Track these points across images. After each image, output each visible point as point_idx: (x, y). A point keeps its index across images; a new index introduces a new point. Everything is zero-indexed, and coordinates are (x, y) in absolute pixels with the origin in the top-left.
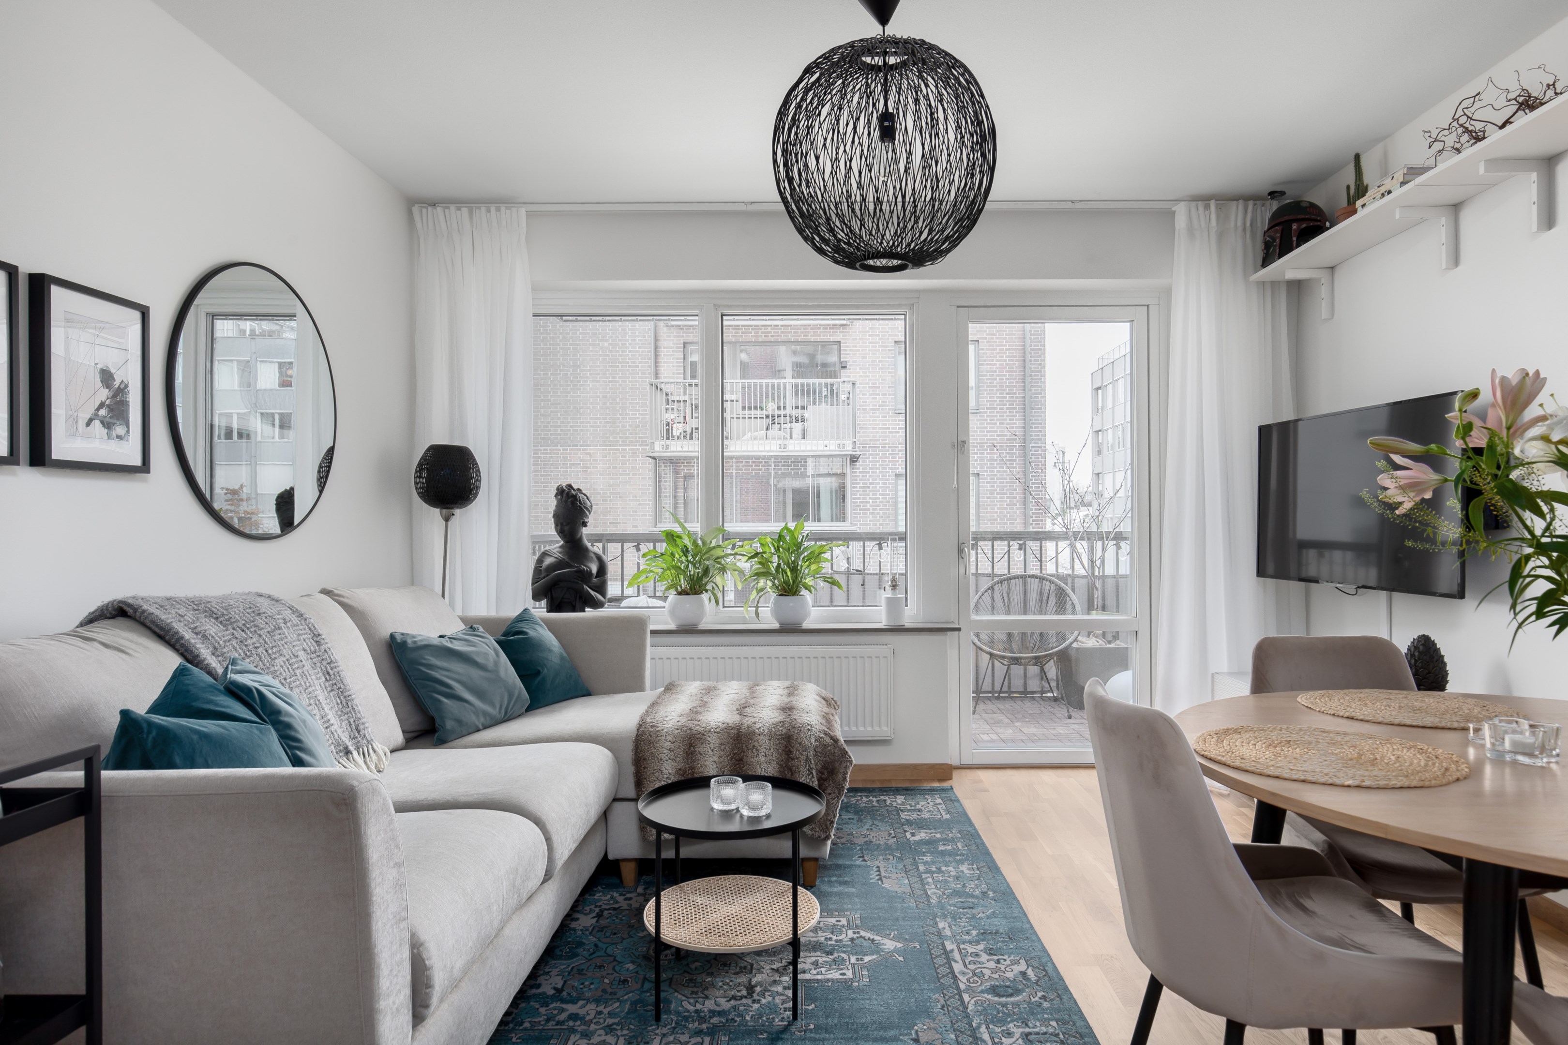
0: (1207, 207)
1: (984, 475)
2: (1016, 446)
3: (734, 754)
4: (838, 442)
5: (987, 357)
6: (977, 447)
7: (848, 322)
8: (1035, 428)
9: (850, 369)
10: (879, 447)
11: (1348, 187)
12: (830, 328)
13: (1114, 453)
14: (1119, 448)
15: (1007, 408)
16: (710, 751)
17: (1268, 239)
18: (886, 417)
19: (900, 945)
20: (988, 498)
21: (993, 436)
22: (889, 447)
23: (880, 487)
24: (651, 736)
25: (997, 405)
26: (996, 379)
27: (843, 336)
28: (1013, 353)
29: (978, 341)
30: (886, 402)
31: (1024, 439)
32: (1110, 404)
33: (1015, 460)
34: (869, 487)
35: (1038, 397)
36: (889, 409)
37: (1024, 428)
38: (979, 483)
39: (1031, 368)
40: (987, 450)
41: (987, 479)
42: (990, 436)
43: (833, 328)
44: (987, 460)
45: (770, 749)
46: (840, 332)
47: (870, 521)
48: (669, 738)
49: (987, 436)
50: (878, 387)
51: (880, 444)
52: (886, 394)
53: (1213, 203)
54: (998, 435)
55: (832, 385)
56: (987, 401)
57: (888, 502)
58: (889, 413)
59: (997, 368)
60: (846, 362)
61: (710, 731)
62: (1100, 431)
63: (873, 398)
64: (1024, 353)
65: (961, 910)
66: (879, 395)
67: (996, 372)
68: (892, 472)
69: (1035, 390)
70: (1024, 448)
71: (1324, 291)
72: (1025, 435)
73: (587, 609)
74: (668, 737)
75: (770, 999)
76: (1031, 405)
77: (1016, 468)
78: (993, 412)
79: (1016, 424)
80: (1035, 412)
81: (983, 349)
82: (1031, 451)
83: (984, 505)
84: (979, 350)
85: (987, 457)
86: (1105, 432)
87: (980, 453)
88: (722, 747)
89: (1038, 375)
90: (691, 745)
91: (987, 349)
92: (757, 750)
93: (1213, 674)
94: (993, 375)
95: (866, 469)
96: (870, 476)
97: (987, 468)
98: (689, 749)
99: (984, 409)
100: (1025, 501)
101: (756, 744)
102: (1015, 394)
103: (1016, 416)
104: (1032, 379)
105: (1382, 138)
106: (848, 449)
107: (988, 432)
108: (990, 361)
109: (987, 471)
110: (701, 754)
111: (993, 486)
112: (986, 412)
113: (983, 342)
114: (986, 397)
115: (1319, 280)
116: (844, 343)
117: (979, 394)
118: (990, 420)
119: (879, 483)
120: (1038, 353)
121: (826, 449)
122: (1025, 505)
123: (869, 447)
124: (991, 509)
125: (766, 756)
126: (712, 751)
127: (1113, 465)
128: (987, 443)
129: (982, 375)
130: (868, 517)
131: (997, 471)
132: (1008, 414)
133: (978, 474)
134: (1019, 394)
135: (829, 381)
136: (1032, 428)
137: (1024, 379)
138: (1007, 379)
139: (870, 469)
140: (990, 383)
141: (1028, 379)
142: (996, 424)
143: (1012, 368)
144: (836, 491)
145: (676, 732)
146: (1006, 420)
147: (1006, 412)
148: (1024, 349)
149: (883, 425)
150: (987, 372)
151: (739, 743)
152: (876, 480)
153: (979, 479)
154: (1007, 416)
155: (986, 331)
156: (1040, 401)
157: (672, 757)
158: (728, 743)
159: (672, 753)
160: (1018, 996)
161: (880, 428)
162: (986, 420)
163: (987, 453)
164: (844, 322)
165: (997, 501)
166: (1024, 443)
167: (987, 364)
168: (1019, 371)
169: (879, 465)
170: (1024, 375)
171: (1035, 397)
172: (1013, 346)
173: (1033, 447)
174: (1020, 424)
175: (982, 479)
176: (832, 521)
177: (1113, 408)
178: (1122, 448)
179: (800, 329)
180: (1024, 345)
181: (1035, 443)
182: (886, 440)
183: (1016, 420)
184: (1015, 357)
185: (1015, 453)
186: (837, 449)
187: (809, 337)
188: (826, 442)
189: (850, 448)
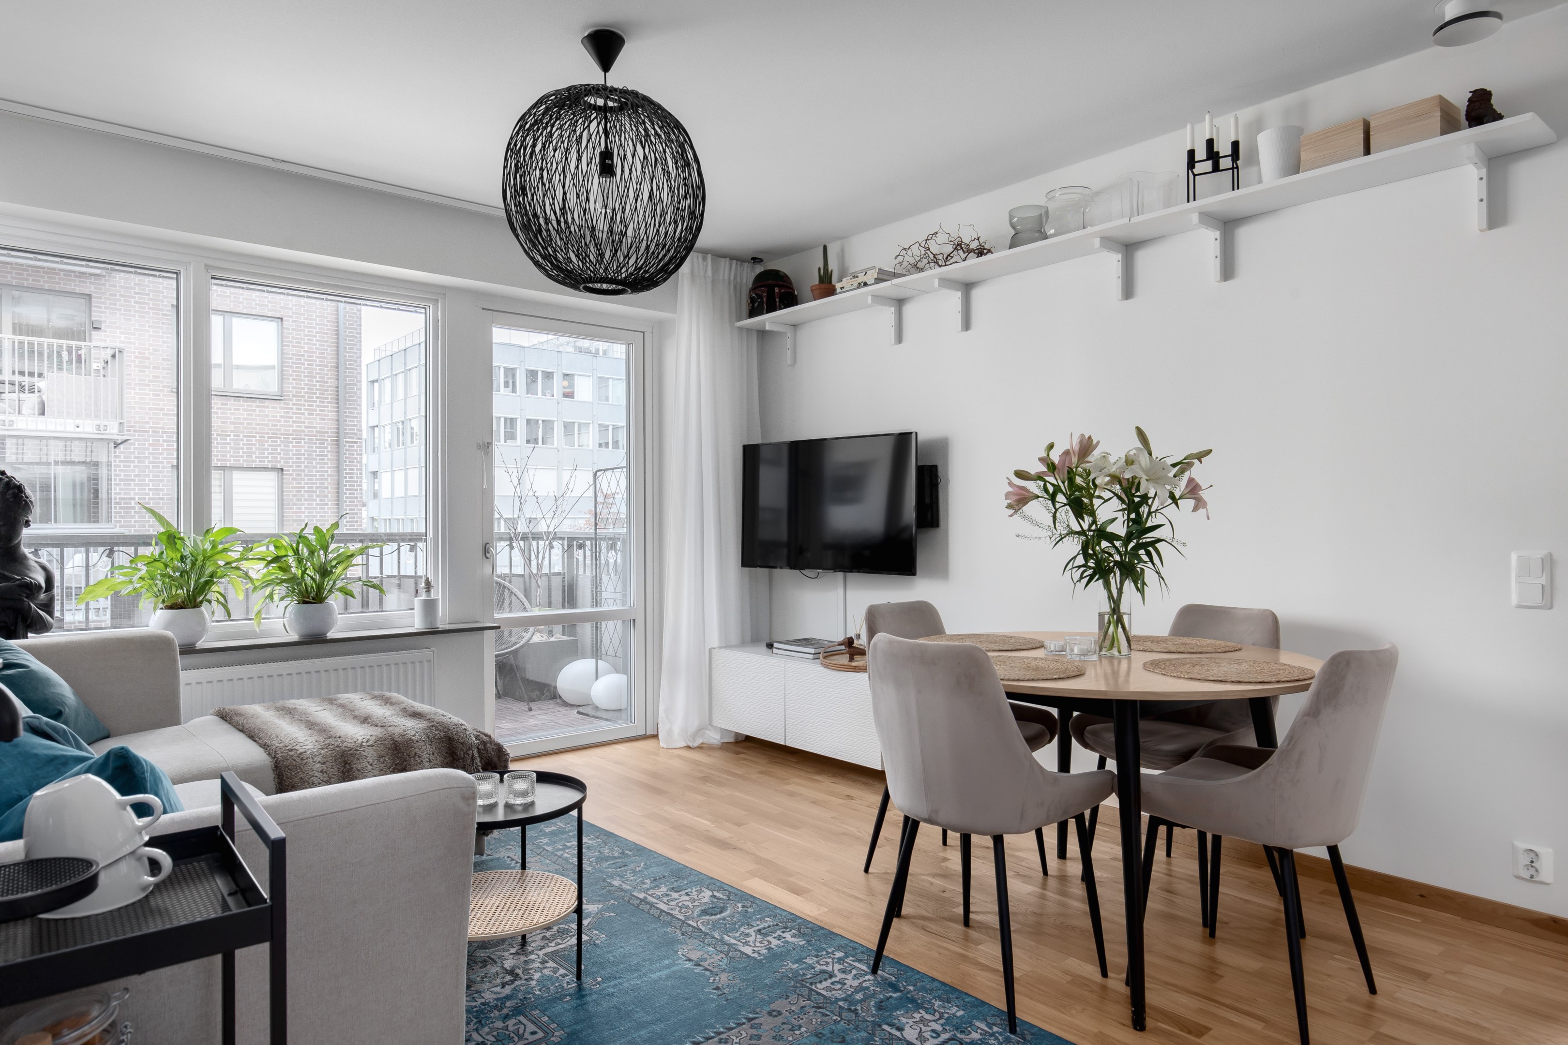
0: (704, 259)
1: (289, 471)
2: (327, 440)
3: (396, 765)
4: (98, 422)
5: (293, 338)
6: (280, 438)
7: (104, 273)
8: (350, 421)
9: (106, 331)
10: (148, 432)
11: (819, 269)
12: (75, 276)
13: (392, 451)
14: (398, 445)
15: (317, 398)
16: (368, 765)
17: (754, 295)
18: (159, 395)
19: (601, 906)
20: (294, 496)
21: (301, 427)
22: (163, 432)
23: (149, 480)
24: (295, 760)
25: (305, 393)
26: (304, 364)
27: (95, 288)
28: (324, 337)
29: (282, 319)
30: (158, 377)
31: (338, 433)
32: (387, 399)
33: (327, 456)
34: (133, 480)
35: (354, 389)
36: (163, 386)
37: (338, 420)
38: (282, 479)
39: (345, 356)
40: (292, 442)
41: (292, 475)
42: (297, 426)
43: (80, 277)
44: (293, 454)
45: (433, 754)
46: (91, 283)
47: (135, 522)
48: (319, 759)
49: (292, 426)
50: (148, 358)
51: (151, 428)
52: (159, 368)
53: (709, 256)
54: (306, 427)
55: (79, 348)
56: (293, 388)
57: (162, 499)
58: (163, 391)
59: (305, 351)
60: (100, 322)
61: (361, 746)
62: (377, 426)
63: (140, 371)
64: (338, 339)
65: (619, 870)
66: (149, 367)
67: (303, 356)
68: (167, 463)
69: (349, 380)
70: (337, 442)
71: (789, 343)
72: (338, 429)
73: (30, 635)
74: (315, 759)
75: (539, 974)
76: (345, 397)
77: (327, 464)
78: (301, 400)
79: (327, 415)
80: (350, 404)
81: (288, 329)
82: (345, 446)
83: (289, 504)
84: (282, 328)
85: (292, 450)
86: (382, 428)
87: (285, 446)
88: (382, 760)
89: (353, 365)
90: (346, 763)
91: (293, 330)
92: (419, 757)
93: (710, 650)
94: (300, 359)
95: (130, 457)
96: (135, 466)
97: (293, 462)
98: (344, 767)
99: (289, 396)
100: (338, 500)
101: (417, 750)
102: (327, 382)
103: (327, 407)
104: (346, 368)
105: (842, 237)
106: (112, 432)
107: (294, 422)
108: (297, 342)
109: (292, 467)
110: (359, 770)
111: (300, 483)
112: (292, 400)
113: (288, 321)
114: (292, 383)
115: (785, 333)
116: (97, 298)
117: (283, 379)
118: (297, 409)
119: (149, 476)
120: (353, 341)
121: (77, 430)
122: (338, 505)
123: (134, 431)
124: (298, 508)
125: (430, 761)
126: (371, 765)
127: (392, 464)
128: (293, 435)
129: (287, 358)
130: (133, 517)
131: (305, 467)
132: (318, 403)
133: (282, 469)
134: (332, 382)
135: (74, 343)
136: (346, 421)
137: (338, 367)
138: (317, 365)
139: (135, 457)
140: (297, 368)
141: (341, 368)
142: (303, 414)
143: (323, 353)
144: (82, 484)
145: (323, 751)
146: (316, 410)
147: (316, 402)
148: (337, 334)
149: (154, 404)
150: (293, 354)
151: (398, 753)
152: (145, 471)
153: (283, 474)
154: (317, 406)
155: (292, 309)
156: (356, 393)
157: (325, 779)
158: (387, 754)
159: (325, 775)
160: (726, 911)
161: (150, 409)
162: (292, 409)
163: (293, 446)
164: (98, 271)
165: (305, 500)
166: (338, 437)
167: (293, 346)
168: (332, 358)
169: (149, 453)
170: (338, 363)
171: (350, 388)
172: (324, 329)
173: (347, 442)
174: (332, 415)
175: (286, 475)
176: (75, 522)
177: (392, 403)
178: (401, 446)
179: (28, 270)
180: (337, 331)
181: (349, 438)
182: (159, 423)
183: (328, 411)
184: (327, 342)
185: (327, 448)
186: (95, 431)
187: (42, 283)
188: (78, 422)
189: (115, 430)
